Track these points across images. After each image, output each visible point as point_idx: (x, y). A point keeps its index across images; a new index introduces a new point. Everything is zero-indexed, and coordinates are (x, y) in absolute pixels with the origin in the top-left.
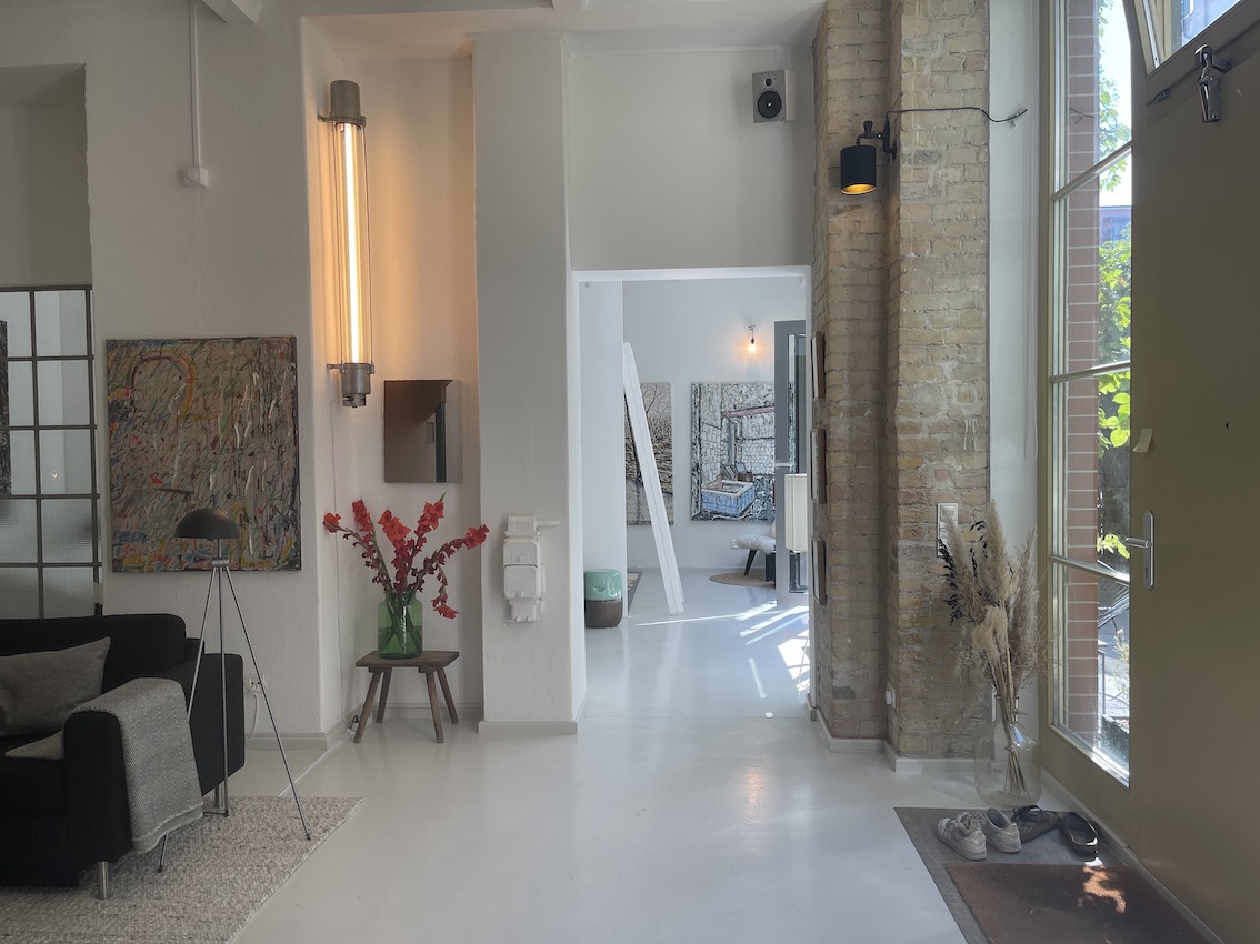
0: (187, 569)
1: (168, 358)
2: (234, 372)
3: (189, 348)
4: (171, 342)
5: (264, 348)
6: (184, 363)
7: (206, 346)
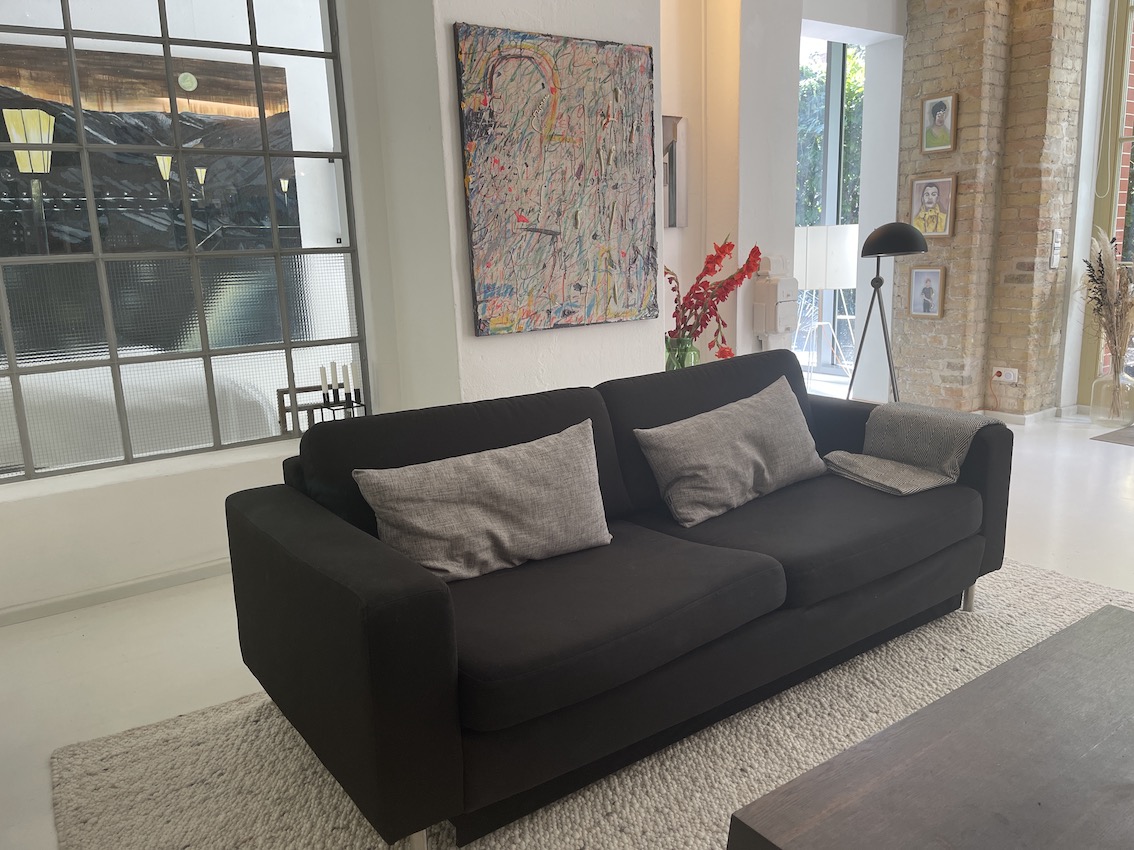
0: (557, 326)
1: (530, 58)
2: (598, 85)
3: (551, 48)
4: (532, 36)
5: (626, 58)
6: (547, 67)
7: (569, 48)
